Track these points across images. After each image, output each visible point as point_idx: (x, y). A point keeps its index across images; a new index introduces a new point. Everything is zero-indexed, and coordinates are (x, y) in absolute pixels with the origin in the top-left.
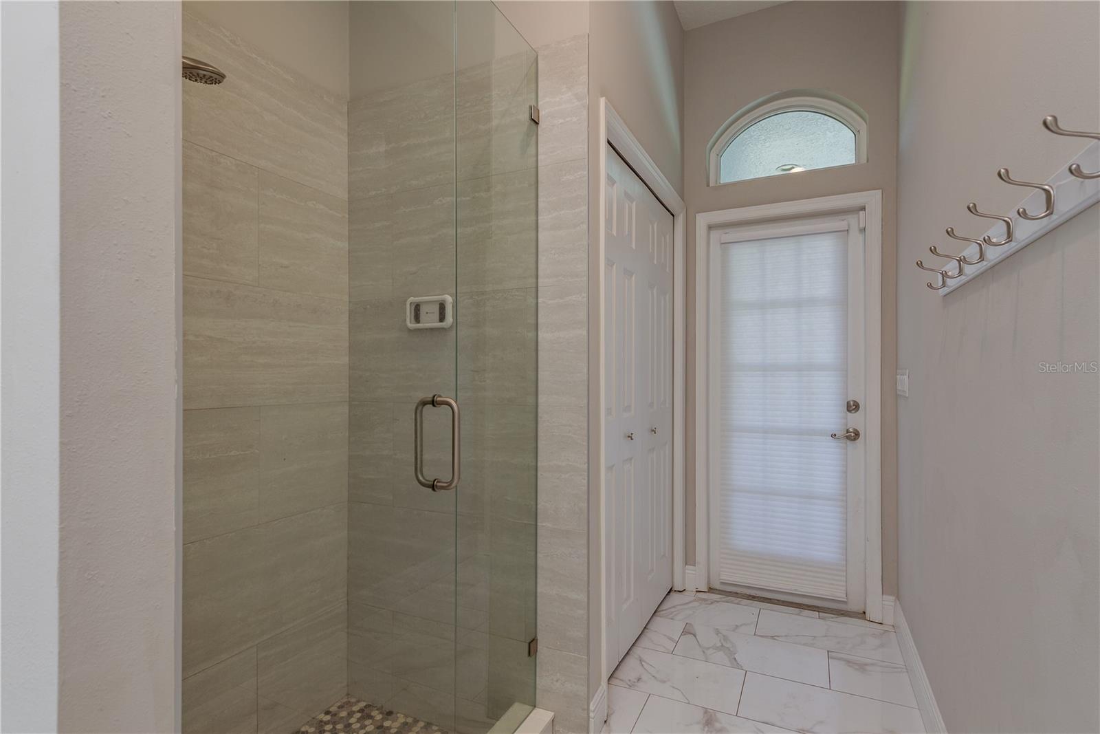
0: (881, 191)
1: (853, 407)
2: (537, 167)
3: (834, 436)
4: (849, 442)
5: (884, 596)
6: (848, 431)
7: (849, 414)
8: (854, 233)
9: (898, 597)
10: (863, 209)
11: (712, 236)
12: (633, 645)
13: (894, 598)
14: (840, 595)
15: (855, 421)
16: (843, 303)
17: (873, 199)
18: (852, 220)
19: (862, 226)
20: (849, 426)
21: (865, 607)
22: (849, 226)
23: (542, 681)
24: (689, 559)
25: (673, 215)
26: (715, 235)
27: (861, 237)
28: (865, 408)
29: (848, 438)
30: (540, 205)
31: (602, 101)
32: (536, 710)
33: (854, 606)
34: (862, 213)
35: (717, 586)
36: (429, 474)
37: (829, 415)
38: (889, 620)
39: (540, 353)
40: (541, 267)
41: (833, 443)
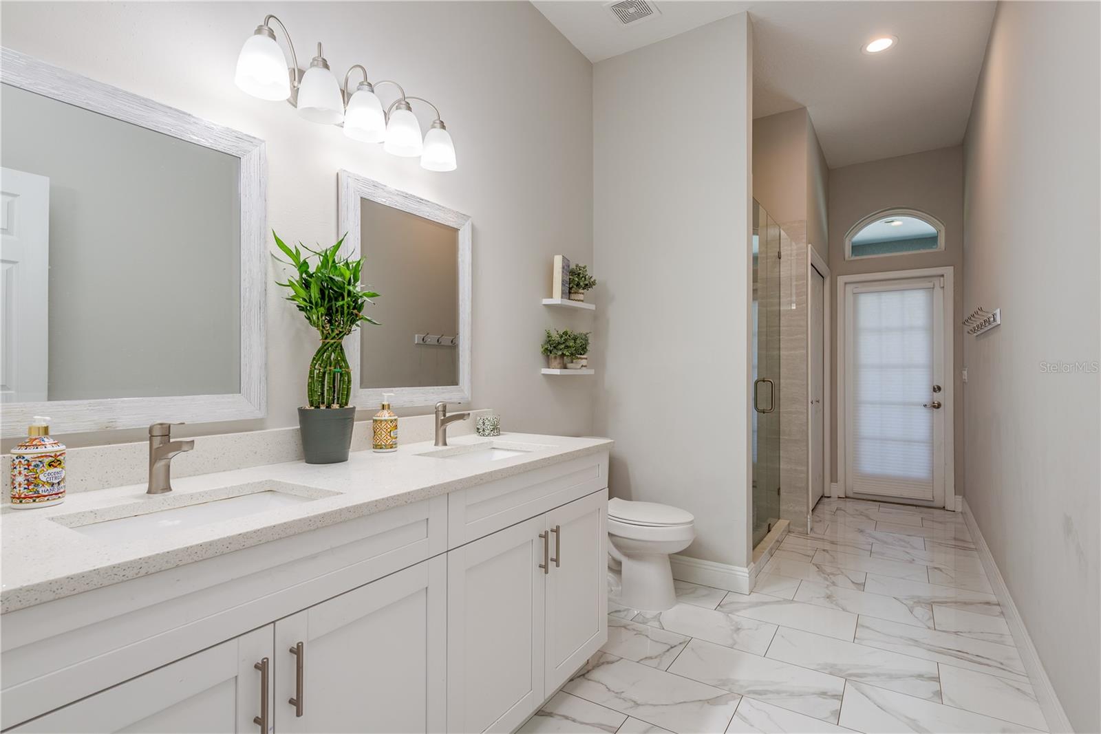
0: (952, 267)
1: (937, 389)
2: (780, 278)
3: (925, 406)
4: (934, 409)
5: (957, 496)
6: (934, 403)
7: (934, 393)
8: (937, 288)
9: (964, 496)
10: (943, 276)
11: (847, 289)
12: (817, 503)
13: (961, 497)
14: (929, 497)
15: (938, 397)
16: (931, 329)
17: (949, 271)
18: (936, 281)
19: (942, 286)
20: (935, 400)
21: (945, 503)
22: (934, 285)
23: (783, 507)
24: (834, 479)
25: (823, 277)
26: (849, 288)
27: (941, 291)
28: (944, 390)
29: (934, 407)
30: (781, 294)
31: (810, 245)
32: (780, 520)
33: (938, 503)
34: (942, 279)
35: (851, 495)
36: (760, 407)
37: (922, 393)
38: (959, 509)
39: (781, 361)
40: (781, 322)
41: (924, 410)
